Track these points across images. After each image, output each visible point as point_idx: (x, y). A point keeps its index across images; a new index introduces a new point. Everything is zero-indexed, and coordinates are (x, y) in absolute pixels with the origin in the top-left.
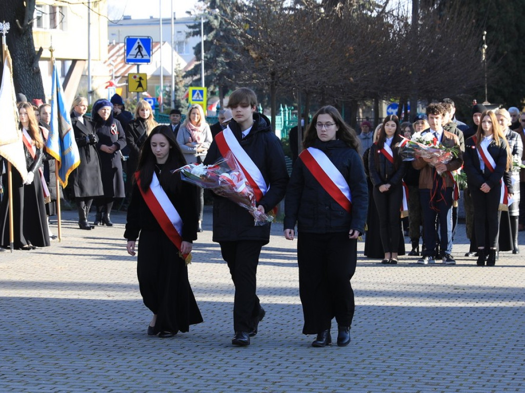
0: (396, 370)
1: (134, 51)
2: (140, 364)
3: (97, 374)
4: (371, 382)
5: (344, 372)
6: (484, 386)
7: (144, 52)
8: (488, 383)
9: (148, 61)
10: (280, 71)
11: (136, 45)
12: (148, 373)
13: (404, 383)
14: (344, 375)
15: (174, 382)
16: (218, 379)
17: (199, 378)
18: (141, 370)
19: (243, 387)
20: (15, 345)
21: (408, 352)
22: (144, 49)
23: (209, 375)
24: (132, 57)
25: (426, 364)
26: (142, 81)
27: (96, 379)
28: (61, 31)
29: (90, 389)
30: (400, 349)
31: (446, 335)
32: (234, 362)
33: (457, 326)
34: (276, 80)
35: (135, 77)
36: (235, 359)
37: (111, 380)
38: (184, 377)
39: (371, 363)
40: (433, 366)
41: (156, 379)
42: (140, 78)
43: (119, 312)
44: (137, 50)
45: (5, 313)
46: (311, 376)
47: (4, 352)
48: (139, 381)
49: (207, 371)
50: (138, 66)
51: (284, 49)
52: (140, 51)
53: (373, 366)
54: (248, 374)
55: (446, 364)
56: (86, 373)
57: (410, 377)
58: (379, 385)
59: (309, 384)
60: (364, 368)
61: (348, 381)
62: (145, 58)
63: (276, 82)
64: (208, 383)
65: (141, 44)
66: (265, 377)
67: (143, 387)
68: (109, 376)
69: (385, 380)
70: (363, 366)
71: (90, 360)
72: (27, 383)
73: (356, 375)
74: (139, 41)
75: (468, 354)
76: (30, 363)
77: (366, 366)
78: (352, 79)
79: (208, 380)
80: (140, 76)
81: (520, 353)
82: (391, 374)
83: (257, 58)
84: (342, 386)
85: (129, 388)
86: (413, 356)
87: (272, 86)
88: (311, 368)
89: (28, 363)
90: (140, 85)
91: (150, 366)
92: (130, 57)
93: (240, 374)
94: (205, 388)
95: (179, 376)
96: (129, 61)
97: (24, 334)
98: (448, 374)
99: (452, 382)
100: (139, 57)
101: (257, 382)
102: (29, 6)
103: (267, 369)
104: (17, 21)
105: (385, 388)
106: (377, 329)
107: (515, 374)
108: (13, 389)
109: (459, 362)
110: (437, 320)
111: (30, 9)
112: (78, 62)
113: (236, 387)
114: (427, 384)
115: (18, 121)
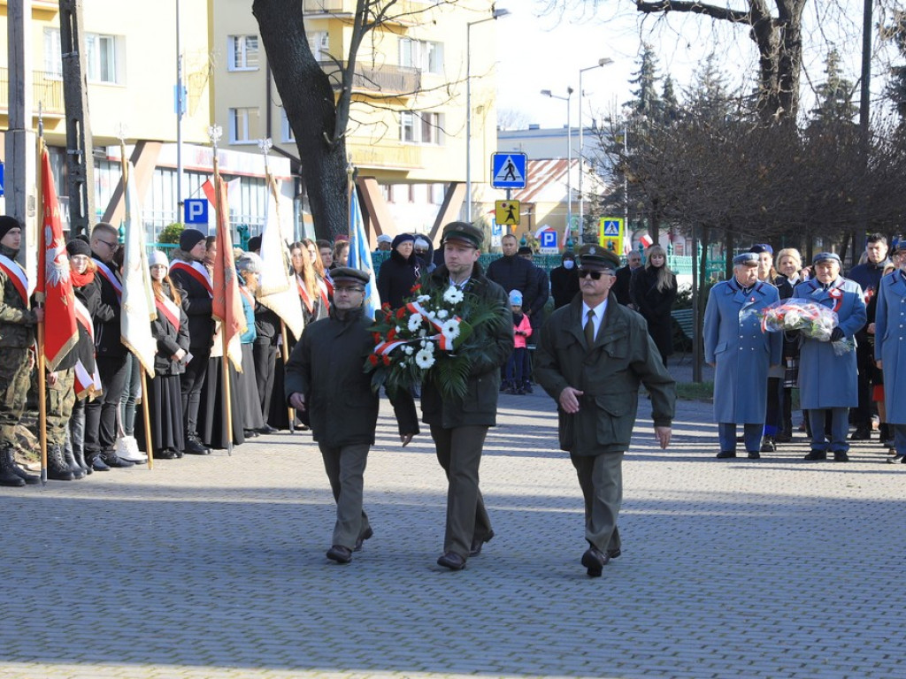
0: (710, 594)
1: (503, 172)
2: (378, 584)
3: (315, 595)
4: (667, 610)
5: (639, 597)
6: (814, 617)
7: (516, 172)
8: (824, 614)
9: (520, 185)
10: (665, 198)
11: (506, 164)
12: (378, 595)
13: (711, 611)
14: (637, 600)
15: (406, 607)
16: (468, 604)
17: (443, 603)
18: (373, 591)
19: (495, 616)
20: (228, 556)
21: (739, 570)
22: (516, 168)
23: (459, 599)
24: (501, 180)
25: (754, 586)
26: (513, 211)
27: (308, 603)
28: (436, 145)
29: (292, 616)
30: (730, 567)
31: (801, 548)
32: (501, 581)
33: (823, 536)
34: (659, 209)
35: (504, 205)
36: (504, 577)
37: (327, 604)
38: (425, 601)
39: (680, 585)
40: (761, 590)
41: (385, 603)
42: (511, 207)
43: (388, 514)
44: (508, 170)
45: (239, 513)
46: (592, 602)
47: (210, 565)
48: (361, 606)
49: (460, 593)
50: (509, 191)
51: (671, 169)
52: (511, 172)
53: (682, 589)
54: (510, 598)
55: (781, 587)
56: (299, 595)
57: (723, 604)
58: (676, 614)
59: (584, 611)
60: (667, 592)
61: (637, 608)
62: (519, 180)
63: (659, 212)
64: (451, 610)
65: (512, 162)
66: (530, 603)
67: (365, 614)
68: (327, 598)
69: (687, 607)
70: (668, 589)
71: (315, 576)
72: (216, 607)
73: (652, 600)
74: (509, 158)
75: (817, 574)
76: (235, 580)
77: (671, 588)
78: (764, 208)
79: (453, 605)
80: (511, 203)
81: (886, 574)
82: (700, 601)
83: (634, 181)
84: (625, 615)
85: (345, 614)
86: (741, 576)
87: (654, 218)
88: (598, 591)
89: (233, 580)
90: (511, 216)
91: (387, 586)
92: (498, 180)
93: (500, 598)
94: (444, 617)
95: (418, 599)
96: (496, 184)
97: (250, 542)
98: (776, 601)
99: (775, 611)
100: (510, 180)
101: (516, 609)
102: (341, 115)
103: (541, 591)
104: (325, 133)
105: (680, 618)
106: (713, 540)
107: (866, 601)
108: (193, 614)
109: (799, 585)
110: (800, 528)
111: (342, 119)
112: (458, 185)
113: (486, 615)
114: (740, 614)
115: (288, 265)
